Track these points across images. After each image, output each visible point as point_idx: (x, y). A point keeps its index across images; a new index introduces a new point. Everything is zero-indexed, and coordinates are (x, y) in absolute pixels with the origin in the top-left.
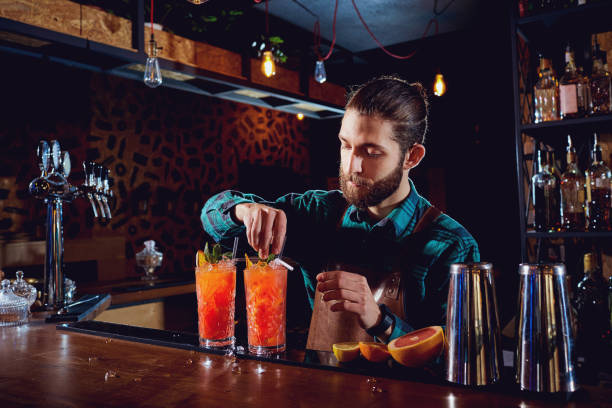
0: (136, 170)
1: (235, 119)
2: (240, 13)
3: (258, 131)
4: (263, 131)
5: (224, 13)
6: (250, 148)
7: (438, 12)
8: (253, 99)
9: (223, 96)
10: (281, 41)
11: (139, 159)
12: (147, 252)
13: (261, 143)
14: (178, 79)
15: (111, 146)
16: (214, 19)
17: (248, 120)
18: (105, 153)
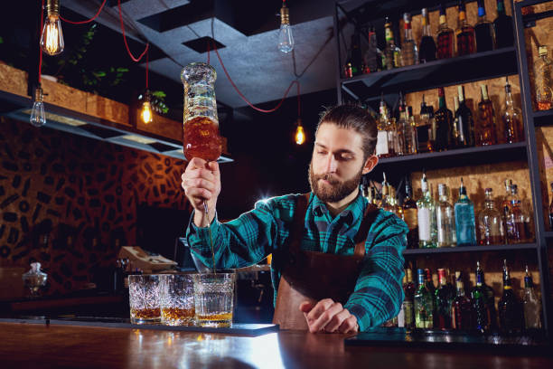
0: (39, 207)
1: (135, 165)
2: (126, 70)
3: (157, 176)
4: (161, 177)
5: (113, 70)
6: (148, 191)
7: (299, 74)
8: (142, 144)
9: (114, 140)
10: (164, 95)
11: (43, 197)
12: (33, 273)
13: (159, 187)
14: (71, 124)
15: (16, 184)
16: (103, 75)
17: (148, 167)
18: (10, 191)
